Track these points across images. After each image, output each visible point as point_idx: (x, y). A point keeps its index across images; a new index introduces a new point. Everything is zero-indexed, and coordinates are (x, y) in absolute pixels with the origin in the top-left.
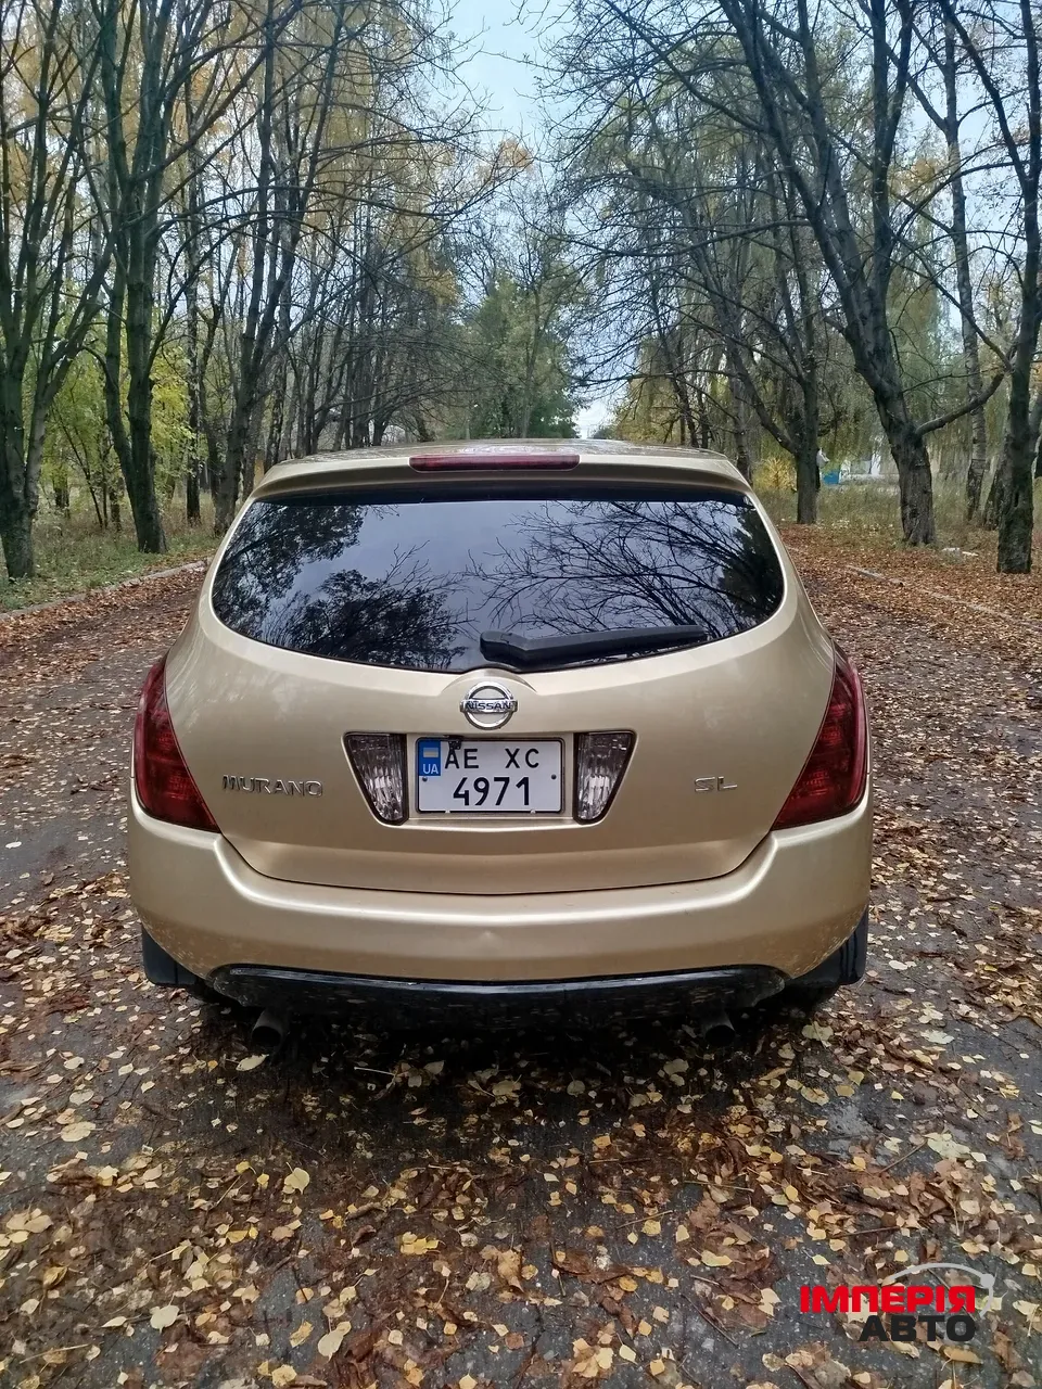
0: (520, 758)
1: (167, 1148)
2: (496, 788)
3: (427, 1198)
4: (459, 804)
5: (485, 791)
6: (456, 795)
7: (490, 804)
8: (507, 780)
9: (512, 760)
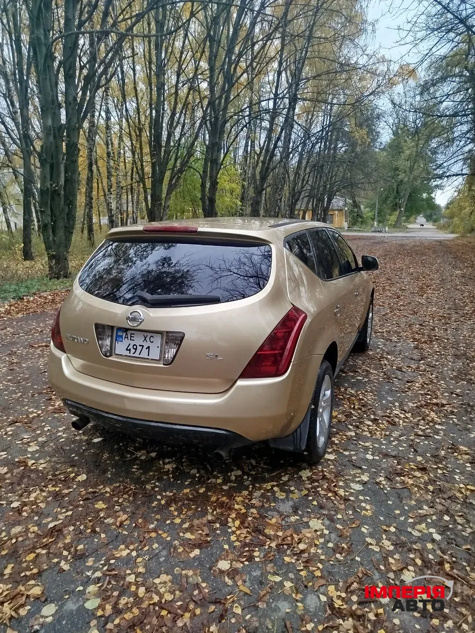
0: (148, 339)
1: (53, 459)
2: (139, 348)
3: (115, 493)
4: (127, 353)
5: (136, 349)
6: (127, 350)
7: (137, 355)
8: (143, 346)
9: (145, 339)
